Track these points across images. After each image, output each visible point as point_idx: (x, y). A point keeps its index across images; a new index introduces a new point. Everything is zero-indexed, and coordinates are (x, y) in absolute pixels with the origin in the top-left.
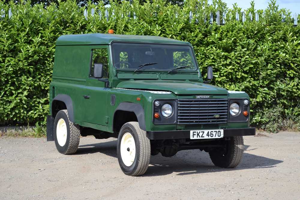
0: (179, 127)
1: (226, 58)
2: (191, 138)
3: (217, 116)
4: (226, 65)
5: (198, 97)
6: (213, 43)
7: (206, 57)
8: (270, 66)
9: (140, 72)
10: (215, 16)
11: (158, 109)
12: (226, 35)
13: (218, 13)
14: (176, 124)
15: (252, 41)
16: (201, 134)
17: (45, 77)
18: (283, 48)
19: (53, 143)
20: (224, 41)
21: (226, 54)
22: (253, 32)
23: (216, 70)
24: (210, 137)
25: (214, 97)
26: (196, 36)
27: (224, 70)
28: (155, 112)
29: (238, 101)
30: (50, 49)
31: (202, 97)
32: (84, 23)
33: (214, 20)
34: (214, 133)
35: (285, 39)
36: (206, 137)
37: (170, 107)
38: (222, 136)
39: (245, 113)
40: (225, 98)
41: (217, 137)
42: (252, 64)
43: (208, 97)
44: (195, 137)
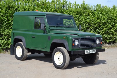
0: (80, 49)
2: (86, 53)
3: (93, 44)
5: (87, 37)
8: (84, 25)
9: (57, 27)
11: (74, 42)
13: (65, 5)
14: (80, 48)
15: (78, 16)
16: (89, 52)
17: (2, 29)
18: (88, 18)
19: (14, 56)
22: (78, 12)
24: (92, 53)
25: (92, 37)
28: (73, 43)
29: (99, 38)
30: (4, 18)
31: (88, 37)
32: (17, 8)
34: (93, 51)
35: (89, 15)
36: (90, 53)
37: (77, 41)
38: (95, 52)
39: (101, 43)
40: (95, 37)
41: (94, 53)
42: (78, 24)
43: (90, 37)
44: (87, 53)
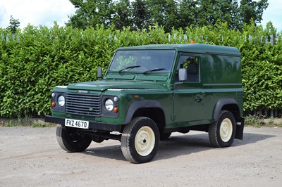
1: (277, 69)
2: (66, 125)
3: (91, 109)
4: (277, 75)
6: (267, 58)
7: (262, 68)
9: (123, 73)
10: (269, 38)
12: (278, 52)
13: (271, 36)
14: (65, 113)
16: (71, 123)
20: (276, 57)
21: (278, 66)
23: (269, 78)
26: (254, 53)
27: (276, 78)
33: (269, 41)
34: (81, 124)
37: (64, 98)
38: (87, 127)
40: (99, 94)
41: (83, 127)
43: (87, 92)
